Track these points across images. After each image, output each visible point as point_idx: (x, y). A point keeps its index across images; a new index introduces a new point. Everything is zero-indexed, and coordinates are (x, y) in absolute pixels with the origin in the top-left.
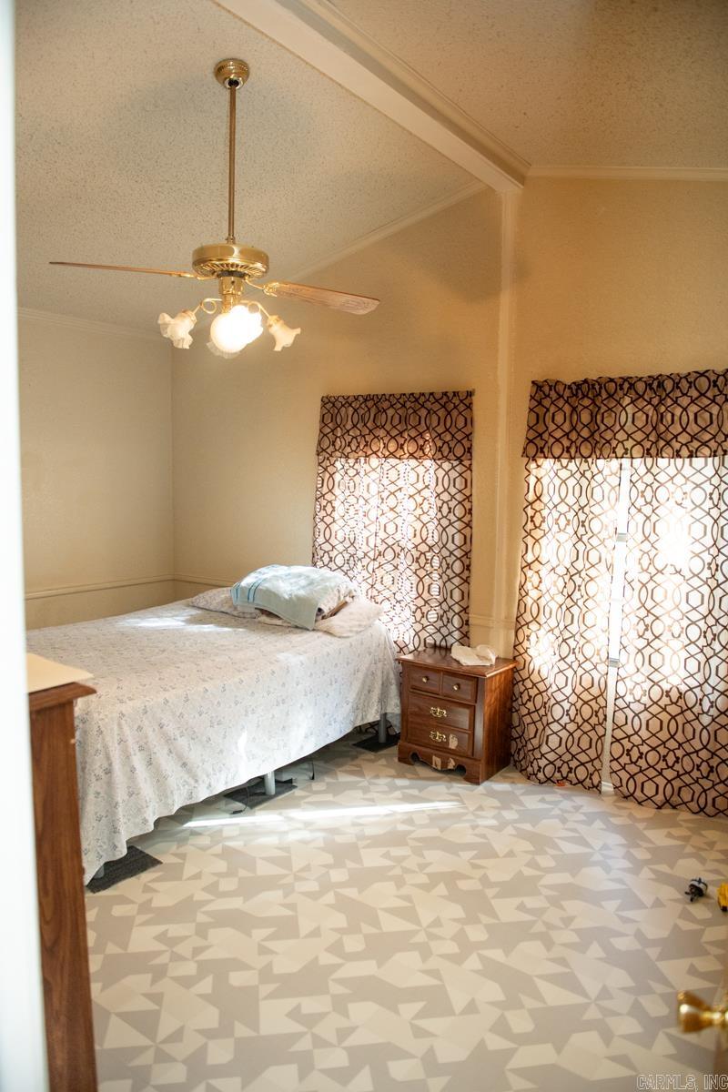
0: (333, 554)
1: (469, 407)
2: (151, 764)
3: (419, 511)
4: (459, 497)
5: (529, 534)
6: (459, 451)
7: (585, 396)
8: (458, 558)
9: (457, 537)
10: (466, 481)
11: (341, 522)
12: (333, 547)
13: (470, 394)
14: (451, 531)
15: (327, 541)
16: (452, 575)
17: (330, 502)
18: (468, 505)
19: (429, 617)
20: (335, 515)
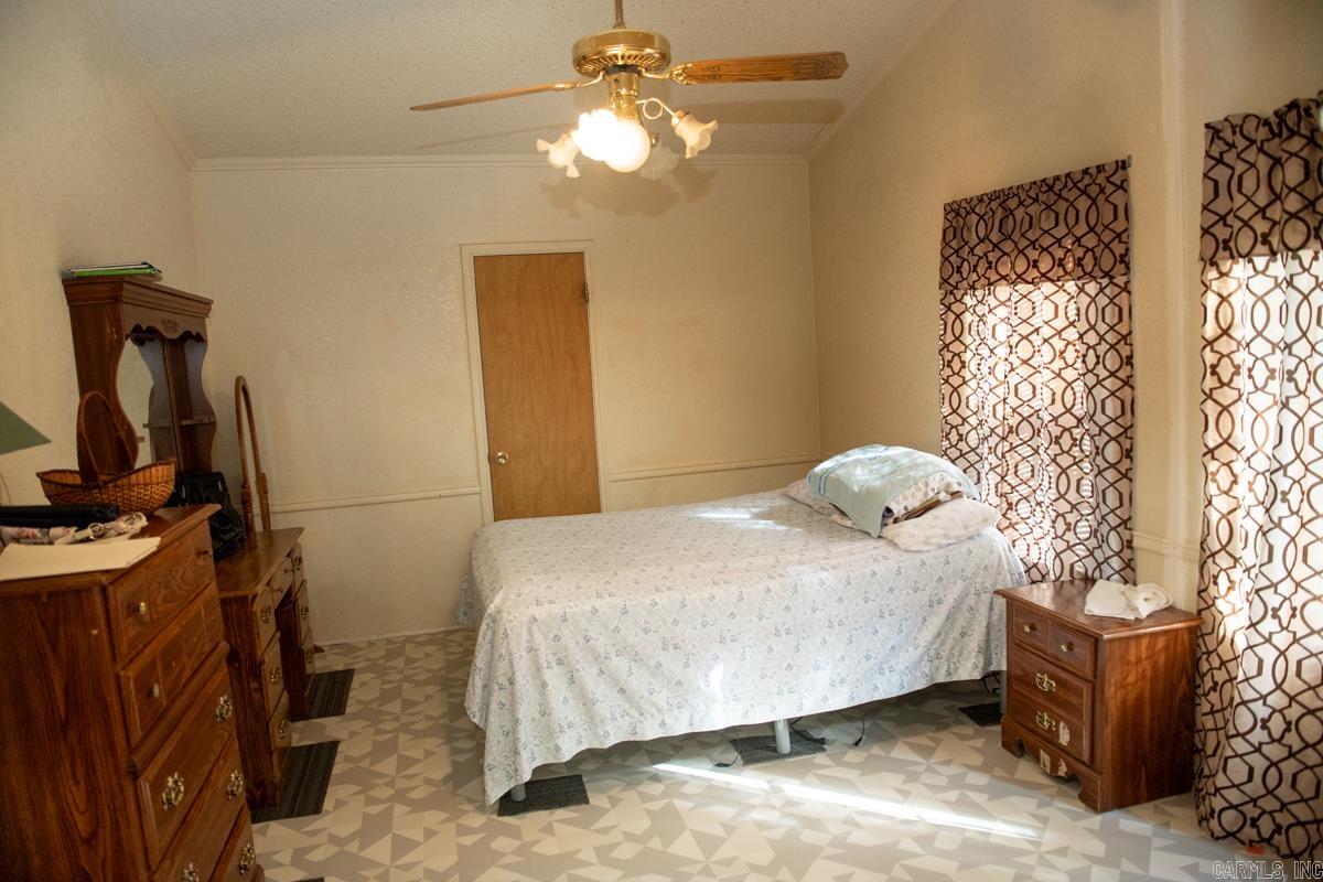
0: (964, 430)
1: (1122, 187)
2: (574, 682)
3: (1059, 364)
4: (1111, 338)
5: (1210, 396)
6: (1107, 261)
7: (1293, 133)
8: (1112, 439)
9: (1109, 402)
10: (1120, 310)
11: (973, 384)
12: (964, 420)
13: (1123, 165)
14: (1100, 393)
15: (955, 411)
16: (1104, 465)
17: (958, 355)
18: (1125, 351)
19: (1078, 530)
20: (966, 374)
